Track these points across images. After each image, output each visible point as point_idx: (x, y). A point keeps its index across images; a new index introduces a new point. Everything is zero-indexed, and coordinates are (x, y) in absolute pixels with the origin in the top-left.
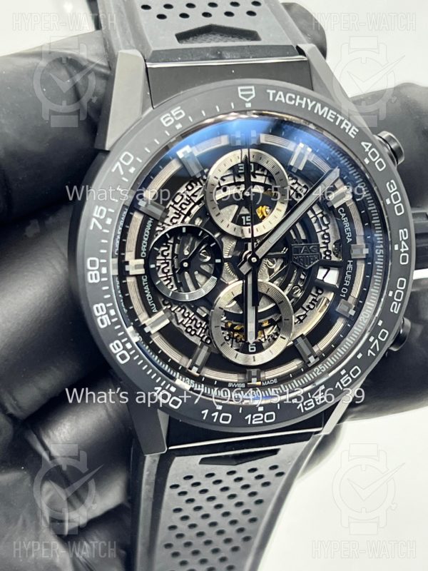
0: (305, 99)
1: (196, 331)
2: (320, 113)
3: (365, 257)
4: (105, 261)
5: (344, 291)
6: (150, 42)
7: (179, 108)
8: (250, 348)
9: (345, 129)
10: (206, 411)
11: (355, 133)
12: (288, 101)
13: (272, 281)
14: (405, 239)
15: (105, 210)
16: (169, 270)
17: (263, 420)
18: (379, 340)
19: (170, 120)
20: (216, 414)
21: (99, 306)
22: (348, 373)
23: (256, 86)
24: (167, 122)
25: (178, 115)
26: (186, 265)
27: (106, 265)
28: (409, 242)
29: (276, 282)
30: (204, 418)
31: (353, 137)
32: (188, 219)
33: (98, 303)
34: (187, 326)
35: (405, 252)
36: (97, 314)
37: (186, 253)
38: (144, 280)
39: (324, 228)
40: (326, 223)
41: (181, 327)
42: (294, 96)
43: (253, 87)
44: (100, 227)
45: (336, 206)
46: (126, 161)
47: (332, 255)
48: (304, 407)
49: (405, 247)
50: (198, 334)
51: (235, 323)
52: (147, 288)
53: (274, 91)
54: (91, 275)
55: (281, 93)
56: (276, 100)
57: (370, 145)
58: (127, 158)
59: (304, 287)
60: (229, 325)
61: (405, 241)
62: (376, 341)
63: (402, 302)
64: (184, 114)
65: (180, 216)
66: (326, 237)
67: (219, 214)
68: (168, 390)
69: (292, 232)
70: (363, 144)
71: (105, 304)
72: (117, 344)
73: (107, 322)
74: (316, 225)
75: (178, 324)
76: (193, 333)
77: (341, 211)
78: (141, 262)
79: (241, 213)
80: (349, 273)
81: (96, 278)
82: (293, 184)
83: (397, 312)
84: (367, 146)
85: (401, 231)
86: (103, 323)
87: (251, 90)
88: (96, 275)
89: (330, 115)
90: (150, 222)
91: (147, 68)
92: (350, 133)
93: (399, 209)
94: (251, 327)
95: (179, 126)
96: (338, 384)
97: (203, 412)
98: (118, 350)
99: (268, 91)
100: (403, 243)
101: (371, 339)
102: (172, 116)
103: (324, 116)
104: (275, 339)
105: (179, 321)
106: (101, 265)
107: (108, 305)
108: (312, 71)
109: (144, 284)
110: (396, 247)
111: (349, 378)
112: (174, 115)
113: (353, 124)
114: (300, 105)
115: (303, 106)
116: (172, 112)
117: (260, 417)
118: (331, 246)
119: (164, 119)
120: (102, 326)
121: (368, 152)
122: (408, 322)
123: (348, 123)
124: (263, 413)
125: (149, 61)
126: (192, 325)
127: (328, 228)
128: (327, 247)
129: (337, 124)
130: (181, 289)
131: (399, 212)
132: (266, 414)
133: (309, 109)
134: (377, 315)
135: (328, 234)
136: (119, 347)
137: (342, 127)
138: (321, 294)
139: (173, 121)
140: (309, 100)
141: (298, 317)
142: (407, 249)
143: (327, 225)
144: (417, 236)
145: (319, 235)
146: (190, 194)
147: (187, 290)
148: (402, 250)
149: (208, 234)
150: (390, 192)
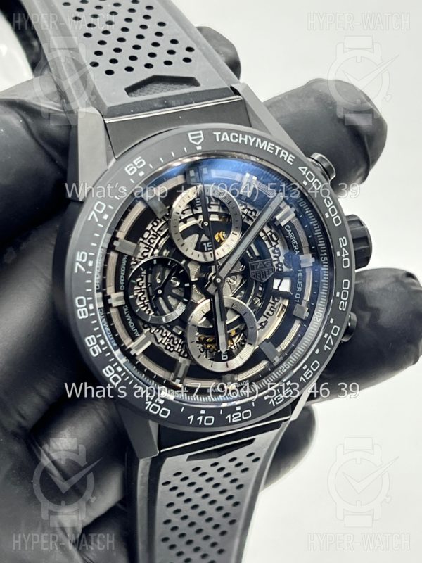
0: (246, 136)
1: (174, 348)
2: (261, 147)
3: (311, 265)
4: (91, 298)
5: (297, 296)
6: (104, 99)
7: (140, 158)
8: (222, 356)
9: (283, 157)
10: (192, 417)
11: (293, 160)
12: (232, 141)
13: (235, 296)
14: (344, 245)
15: (86, 253)
16: (145, 298)
17: (241, 417)
18: (332, 335)
19: (133, 170)
20: (201, 418)
21: (90, 338)
22: (309, 367)
23: (204, 131)
24: (131, 172)
25: (139, 164)
26: (160, 292)
27: (93, 302)
28: (347, 248)
29: (239, 296)
30: (191, 423)
31: (291, 164)
32: (157, 252)
33: (89, 335)
34: (166, 344)
35: (346, 257)
36: (89, 345)
37: (159, 281)
38: (126, 309)
39: (274, 244)
40: (275, 239)
41: (161, 345)
42: (237, 135)
43: (201, 132)
44: (84, 270)
45: (283, 224)
46: (100, 210)
47: (284, 266)
48: (275, 401)
49: (345, 253)
50: (176, 350)
51: (207, 336)
52: (128, 316)
53: (220, 133)
54: (80, 312)
55: (225, 134)
56: (222, 140)
57: (306, 168)
58: (100, 207)
59: (263, 297)
60: (202, 338)
61: (345, 247)
62: (330, 337)
63: (348, 300)
64: (144, 163)
65: (150, 250)
66: (276, 251)
67: (184, 244)
68: (158, 403)
69: (247, 252)
70: (300, 168)
71: (95, 336)
72: (109, 369)
73: (99, 351)
74: (267, 242)
75: (158, 343)
76: (172, 349)
77: (287, 228)
78: (121, 294)
79: (202, 240)
80: (300, 281)
81: (85, 314)
82: (244, 209)
83: (344, 310)
84: (304, 170)
85: (340, 239)
86: (95, 352)
87: (199, 134)
88: (84, 311)
89: (269, 147)
90: (125, 258)
91: (105, 124)
92: (288, 161)
93: (337, 221)
94: (222, 338)
95: (141, 174)
96: (302, 377)
97: (189, 418)
98: (111, 374)
99: (215, 133)
100: (344, 249)
101: (326, 336)
102: (134, 165)
103: (265, 148)
104: (243, 346)
105: (159, 341)
106: (88, 302)
107: (98, 336)
108: (248, 109)
109: (126, 313)
110: (338, 254)
111: (311, 371)
112: (136, 164)
113: (290, 153)
114: (243, 141)
115: (246, 143)
116: (134, 162)
117: (238, 415)
118: (282, 259)
119: (128, 169)
120: (94, 355)
121: (305, 175)
122: (354, 317)
123: (286, 152)
124: (241, 411)
125: (106, 117)
126: (170, 343)
127: (277, 244)
128: (278, 260)
129: (276, 154)
130: (158, 312)
131: (337, 223)
132: (243, 412)
133: (251, 144)
134: (329, 314)
135: (278, 249)
136: (111, 371)
137: (281, 156)
138: (277, 301)
139: (136, 170)
140: (250, 137)
141: (260, 324)
142: (347, 254)
143: (276, 241)
144: (354, 240)
145: (270, 250)
146: (156, 229)
147: (163, 314)
148: (344, 255)
149: (176, 263)
150: (328, 207)
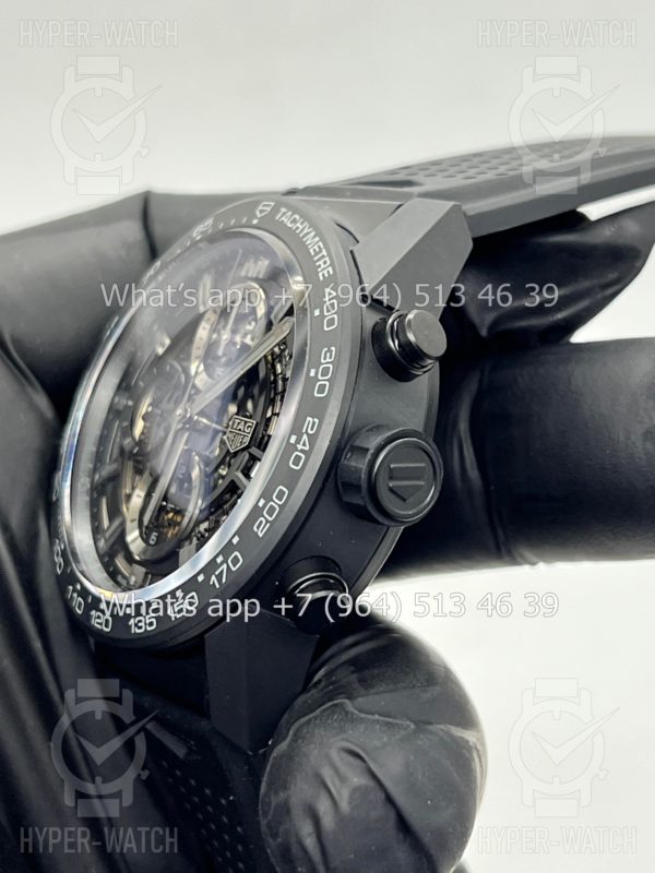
2: (308, 242)
9: (319, 266)
11: (326, 275)
12: (289, 223)
14: (310, 432)
18: (228, 565)
28: (313, 439)
31: (321, 278)
35: (302, 451)
49: (304, 445)
56: (282, 219)
61: (308, 435)
62: (225, 566)
63: (273, 524)
83: (261, 535)
85: (309, 419)
89: (317, 245)
92: (321, 274)
93: (322, 388)
100: (305, 437)
101: (220, 560)
110: (293, 440)
113: (332, 265)
115: (298, 232)
121: (324, 302)
123: (328, 262)
129: (316, 258)
133: (302, 236)
137: (318, 263)
142: (307, 448)
148: (300, 447)
150: (323, 361)
